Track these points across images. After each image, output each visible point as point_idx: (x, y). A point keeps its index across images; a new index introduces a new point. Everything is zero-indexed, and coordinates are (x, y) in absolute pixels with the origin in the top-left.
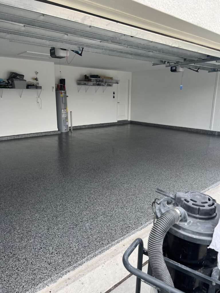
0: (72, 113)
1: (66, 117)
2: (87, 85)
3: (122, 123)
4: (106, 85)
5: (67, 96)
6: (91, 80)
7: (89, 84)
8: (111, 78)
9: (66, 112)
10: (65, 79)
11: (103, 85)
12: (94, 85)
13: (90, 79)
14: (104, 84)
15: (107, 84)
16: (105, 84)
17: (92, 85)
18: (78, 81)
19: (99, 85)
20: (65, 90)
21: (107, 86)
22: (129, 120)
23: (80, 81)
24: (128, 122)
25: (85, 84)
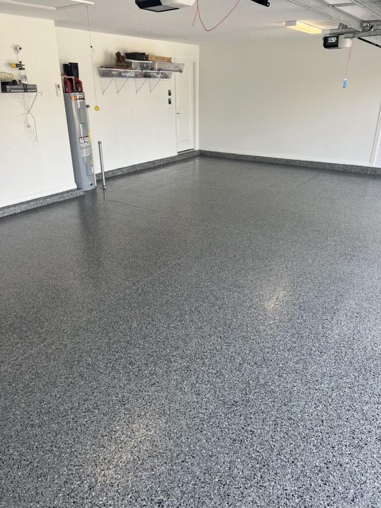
0: (102, 145)
1: (89, 154)
2: (123, 77)
3: (186, 157)
4: (160, 75)
5: (88, 106)
6: (131, 65)
7: (128, 75)
8: (169, 60)
9: (89, 145)
10: (77, 64)
11: (155, 77)
12: (136, 76)
13: (128, 63)
14: (155, 74)
15: (162, 74)
16: (158, 73)
17: (133, 77)
18: (102, 67)
19: (146, 76)
20: (82, 91)
21: (161, 77)
22: (197, 149)
23: (106, 68)
24: (195, 154)
25: (120, 75)
